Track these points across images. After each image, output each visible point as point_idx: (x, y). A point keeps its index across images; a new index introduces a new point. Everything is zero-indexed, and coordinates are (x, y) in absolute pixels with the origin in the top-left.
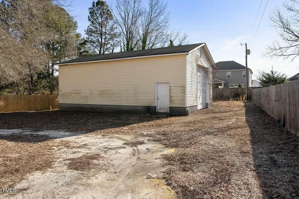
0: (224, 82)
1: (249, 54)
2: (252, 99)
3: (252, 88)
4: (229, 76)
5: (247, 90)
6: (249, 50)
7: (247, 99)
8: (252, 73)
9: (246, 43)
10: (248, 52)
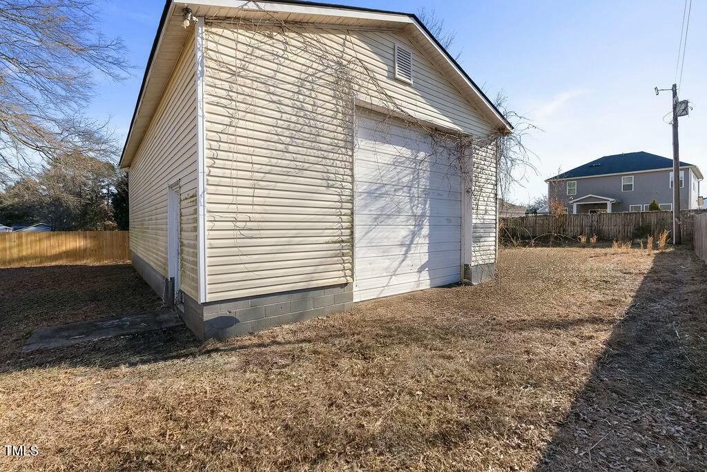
0: (612, 200)
1: (685, 112)
2: (697, 244)
3: (696, 211)
4: (628, 187)
5: (678, 218)
6: (686, 102)
7: (679, 243)
8: (699, 176)
9: (675, 86)
10: (680, 108)
